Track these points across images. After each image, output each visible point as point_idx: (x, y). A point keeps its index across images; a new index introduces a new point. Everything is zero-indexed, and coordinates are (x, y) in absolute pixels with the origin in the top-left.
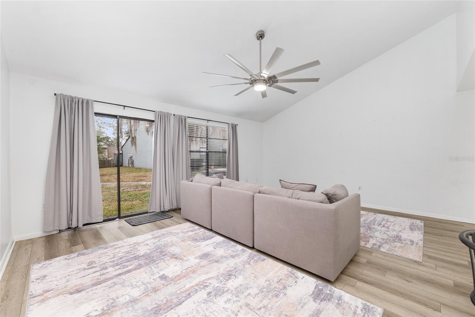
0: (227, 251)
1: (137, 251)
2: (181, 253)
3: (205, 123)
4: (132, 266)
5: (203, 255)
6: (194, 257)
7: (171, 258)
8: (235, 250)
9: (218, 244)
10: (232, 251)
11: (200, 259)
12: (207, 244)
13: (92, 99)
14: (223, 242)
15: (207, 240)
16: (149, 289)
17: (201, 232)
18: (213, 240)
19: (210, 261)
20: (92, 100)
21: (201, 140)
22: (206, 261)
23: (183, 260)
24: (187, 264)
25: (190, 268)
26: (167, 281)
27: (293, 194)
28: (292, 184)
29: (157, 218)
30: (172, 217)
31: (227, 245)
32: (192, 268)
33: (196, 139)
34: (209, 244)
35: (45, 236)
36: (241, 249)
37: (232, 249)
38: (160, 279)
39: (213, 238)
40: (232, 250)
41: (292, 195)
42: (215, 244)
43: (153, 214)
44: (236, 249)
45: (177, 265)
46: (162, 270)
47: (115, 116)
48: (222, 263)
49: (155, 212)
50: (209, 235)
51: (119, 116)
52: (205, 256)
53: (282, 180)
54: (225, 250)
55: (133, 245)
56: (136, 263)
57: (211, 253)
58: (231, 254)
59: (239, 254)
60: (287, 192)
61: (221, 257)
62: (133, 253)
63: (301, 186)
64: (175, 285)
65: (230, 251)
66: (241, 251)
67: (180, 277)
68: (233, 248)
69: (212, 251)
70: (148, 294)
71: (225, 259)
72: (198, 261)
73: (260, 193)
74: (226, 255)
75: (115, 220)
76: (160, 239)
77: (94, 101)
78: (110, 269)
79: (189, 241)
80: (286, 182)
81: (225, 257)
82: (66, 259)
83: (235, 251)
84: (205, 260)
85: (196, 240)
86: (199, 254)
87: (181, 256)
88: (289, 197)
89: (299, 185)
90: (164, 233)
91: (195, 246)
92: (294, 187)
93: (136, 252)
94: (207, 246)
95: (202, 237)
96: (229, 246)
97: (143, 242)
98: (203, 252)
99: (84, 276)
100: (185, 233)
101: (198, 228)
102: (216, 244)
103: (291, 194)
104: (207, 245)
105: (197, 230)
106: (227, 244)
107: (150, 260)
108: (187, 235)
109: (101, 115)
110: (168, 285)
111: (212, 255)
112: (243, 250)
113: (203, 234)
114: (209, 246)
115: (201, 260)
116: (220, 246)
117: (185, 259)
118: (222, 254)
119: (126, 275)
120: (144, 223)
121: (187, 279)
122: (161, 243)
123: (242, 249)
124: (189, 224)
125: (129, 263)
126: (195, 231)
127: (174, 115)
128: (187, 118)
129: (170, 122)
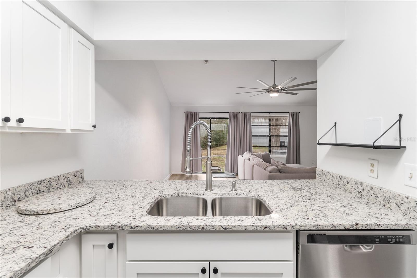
3: (267, 115)
29: (228, 176)
30: (236, 177)
35: (181, 175)
43: (228, 174)
47: (209, 118)
51: (211, 118)
77: (199, 112)
109: (202, 119)
120: (219, 177)
127: (242, 113)
128: (251, 113)
129: (238, 118)
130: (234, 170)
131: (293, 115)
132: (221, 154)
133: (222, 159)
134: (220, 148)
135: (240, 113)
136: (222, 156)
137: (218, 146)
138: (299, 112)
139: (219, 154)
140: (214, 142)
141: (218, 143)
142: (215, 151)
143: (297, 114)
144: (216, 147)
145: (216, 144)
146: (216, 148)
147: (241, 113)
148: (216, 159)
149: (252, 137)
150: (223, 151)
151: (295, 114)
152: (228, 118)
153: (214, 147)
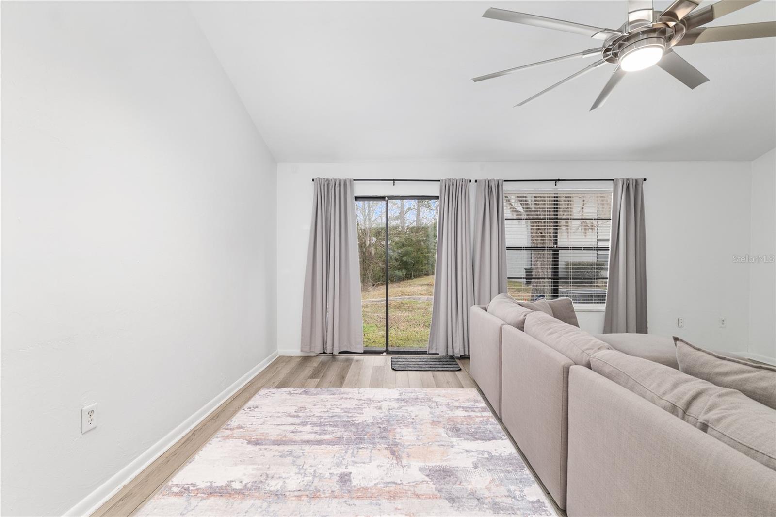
0: (497, 485)
1: (358, 413)
2: (410, 445)
3: (549, 187)
4: (331, 436)
5: (440, 471)
6: (422, 464)
7: (386, 448)
8: (517, 493)
9: (491, 458)
10: (507, 494)
11: (428, 476)
12: (467, 449)
13: (350, 178)
14: (508, 460)
15: (477, 439)
16: (311, 489)
17: (482, 416)
18: (490, 446)
19: (440, 491)
20: (350, 180)
21: (584, 224)
22: (434, 486)
23: (400, 463)
24: (398, 474)
25: (394, 485)
26: (342, 489)
27: (695, 398)
28: (720, 362)
29: (437, 366)
30: (460, 370)
31: (509, 472)
32: (398, 487)
33: (567, 222)
34: (472, 451)
35: (303, 357)
36: (535, 499)
37: (512, 488)
38: (338, 478)
39: (494, 441)
40: (509, 491)
41: (689, 404)
42: (486, 455)
43: (435, 358)
44: (522, 491)
45: (382, 466)
46: (355, 465)
47: (382, 198)
48: (460, 509)
49: (438, 354)
50: (492, 429)
51: (388, 197)
52: (443, 474)
53: (682, 341)
54: (493, 480)
55: (363, 401)
56: (339, 432)
57: (458, 474)
58: (498, 500)
59: (518, 509)
60: (675, 385)
61: (469, 494)
62: (350, 415)
63: (762, 379)
64: (344, 504)
65: (503, 491)
66: (530, 505)
67: (364, 494)
68: (516, 485)
69: (465, 470)
70: (300, 496)
71: (475, 502)
72: (421, 476)
73: (589, 366)
74: (487, 494)
75: (381, 355)
76: (404, 406)
77: (354, 180)
78: (308, 428)
79: (444, 428)
80: (699, 350)
81: (478, 499)
82: (290, 393)
83: (514, 497)
84: (434, 484)
85: (458, 430)
86: (436, 462)
87: (403, 452)
88: (673, 410)
89: (749, 372)
90: (420, 397)
91: (443, 443)
92: (726, 374)
93: (356, 415)
94: (465, 454)
95: (473, 430)
96: (513, 476)
97: (379, 402)
98: (444, 464)
99: (279, 425)
100: (451, 408)
101: (482, 408)
102: (488, 458)
103: (687, 397)
104: (467, 451)
105: (477, 410)
106: (509, 469)
107: (358, 436)
108: (451, 414)
109: (362, 199)
110: (336, 498)
111: (456, 479)
112: (536, 506)
113: (481, 422)
114: (469, 455)
115: (427, 479)
116: (491, 467)
117: (404, 462)
118: (479, 487)
119: (313, 447)
120: (410, 369)
121: (371, 504)
122: (398, 413)
123: (538, 501)
124: (473, 393)
125: (333, 429)
126: (472, 411)
127: (476, 181)
128: (505, 183)
129: (467, 196)
130: (454, 345)
131: (628, 187)
132: (417, 295)
133: (418, 305)
134: (413, 282)
135: (470, 181)
136: (420, 299)
137: (411, 276)
138: (645, 180)
139: (413, 295)
140: (403, 271)
141: (410, 272)
142: (404, 288)
143: (640, 182)
144: (408, 279)
145: (406, 274)
146: (406, 281)
147: (473, 181)
148: (406, 305)
149: (507, 251)
150: (420, 288)
151: (634, 184)
152: (437, 198)
153: (403, 280)
